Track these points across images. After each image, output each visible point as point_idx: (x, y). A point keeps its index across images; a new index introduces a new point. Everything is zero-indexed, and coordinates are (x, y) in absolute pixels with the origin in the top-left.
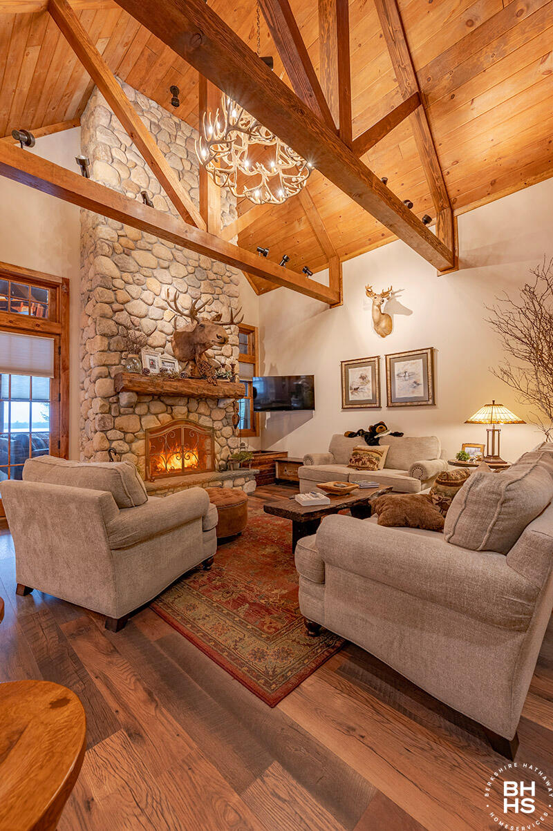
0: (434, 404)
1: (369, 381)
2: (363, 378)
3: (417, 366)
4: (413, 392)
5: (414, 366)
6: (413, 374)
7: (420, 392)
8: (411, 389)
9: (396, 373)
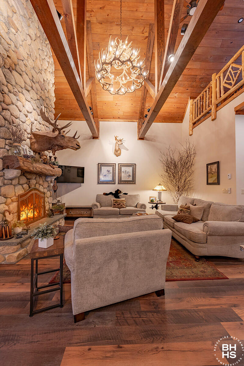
0: (135, 183)
1: (111, 173)
2: (108, 171)
3: (130, 170)
4: (128, 179)
5: (129, 169)
6: (129, 172)
7: (131, 179)
8: (128, 177)
9: (122, 171)
